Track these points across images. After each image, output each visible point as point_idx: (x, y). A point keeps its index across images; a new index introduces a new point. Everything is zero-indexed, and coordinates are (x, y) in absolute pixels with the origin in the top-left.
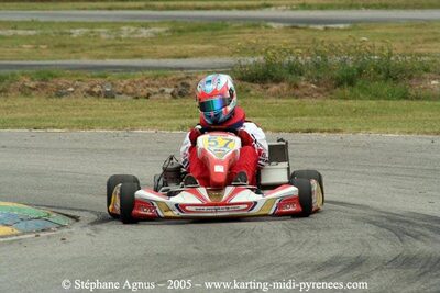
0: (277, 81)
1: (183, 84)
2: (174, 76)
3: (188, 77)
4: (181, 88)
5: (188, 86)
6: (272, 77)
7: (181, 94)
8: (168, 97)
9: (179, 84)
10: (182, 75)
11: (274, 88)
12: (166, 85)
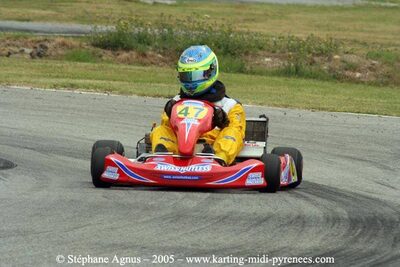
0: (127, 49)
1: (41, 46)
2: (34, 38)
3: (46, 40)
4: (39, 49)
5: (46, 48)
6: (123, 45)
7: (40, 55)
8: (27, 57)
9: (37, 45)
10: (40, 37)
11: (125, 55)
12: (26, 45)
